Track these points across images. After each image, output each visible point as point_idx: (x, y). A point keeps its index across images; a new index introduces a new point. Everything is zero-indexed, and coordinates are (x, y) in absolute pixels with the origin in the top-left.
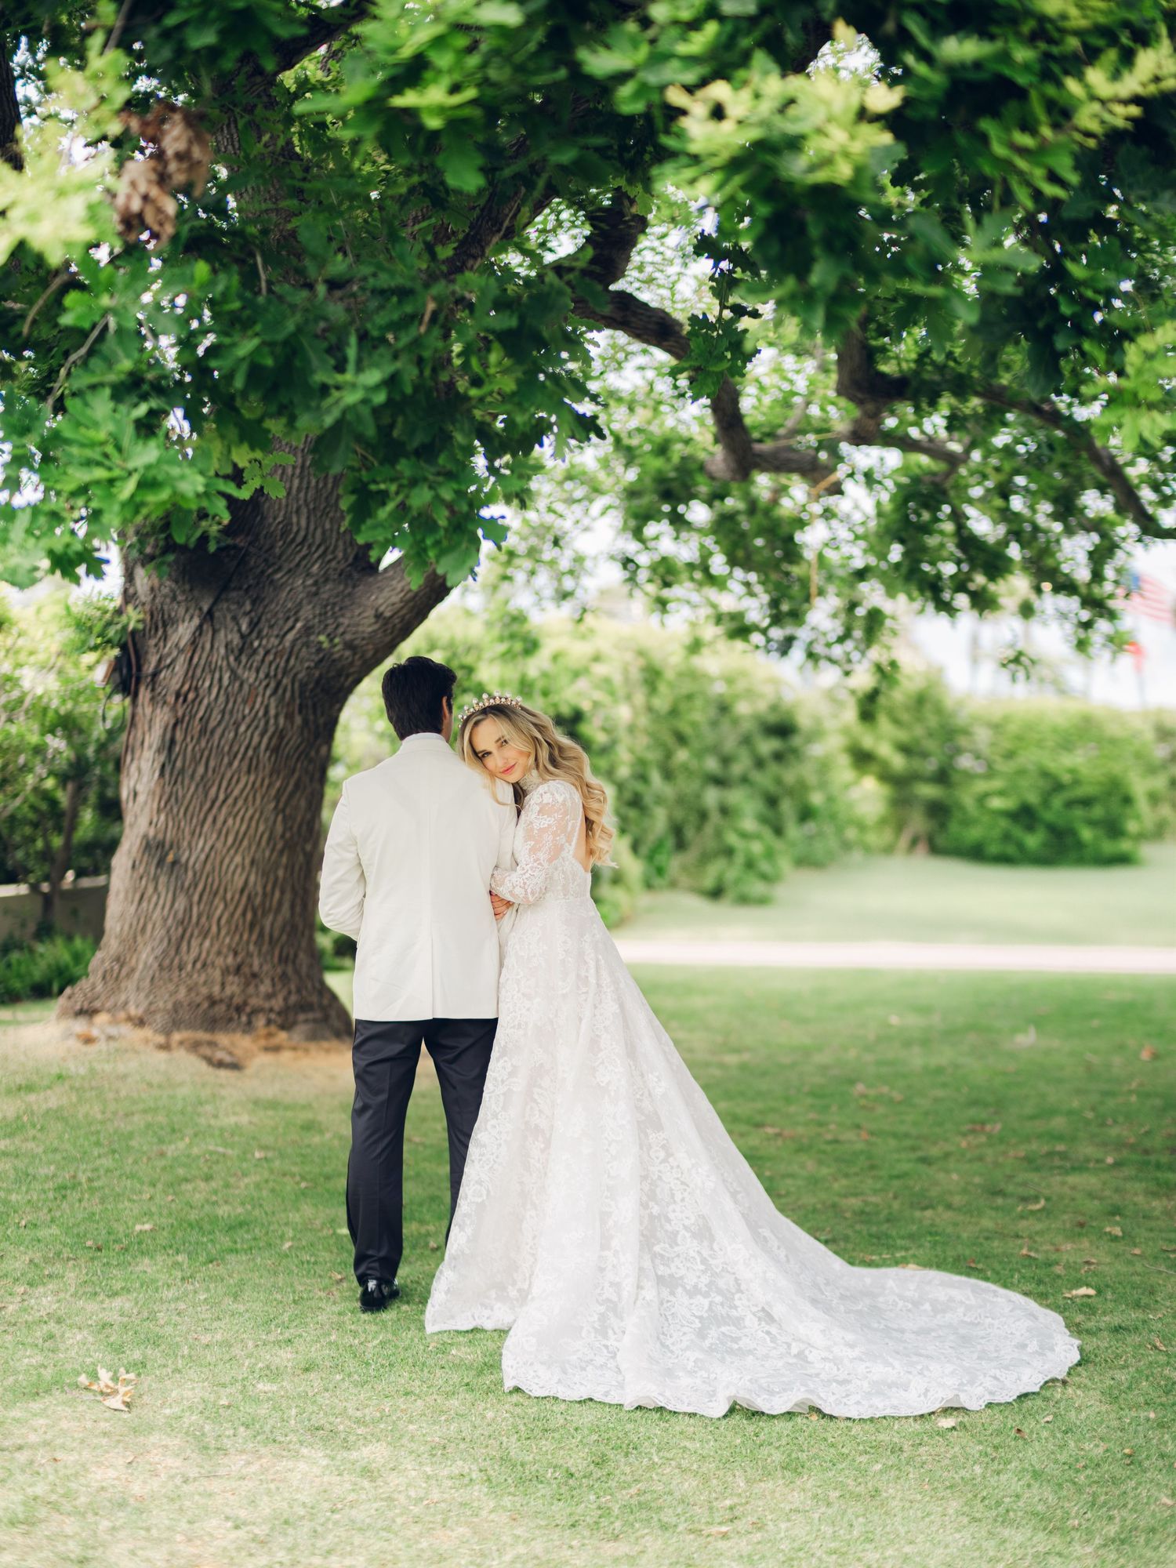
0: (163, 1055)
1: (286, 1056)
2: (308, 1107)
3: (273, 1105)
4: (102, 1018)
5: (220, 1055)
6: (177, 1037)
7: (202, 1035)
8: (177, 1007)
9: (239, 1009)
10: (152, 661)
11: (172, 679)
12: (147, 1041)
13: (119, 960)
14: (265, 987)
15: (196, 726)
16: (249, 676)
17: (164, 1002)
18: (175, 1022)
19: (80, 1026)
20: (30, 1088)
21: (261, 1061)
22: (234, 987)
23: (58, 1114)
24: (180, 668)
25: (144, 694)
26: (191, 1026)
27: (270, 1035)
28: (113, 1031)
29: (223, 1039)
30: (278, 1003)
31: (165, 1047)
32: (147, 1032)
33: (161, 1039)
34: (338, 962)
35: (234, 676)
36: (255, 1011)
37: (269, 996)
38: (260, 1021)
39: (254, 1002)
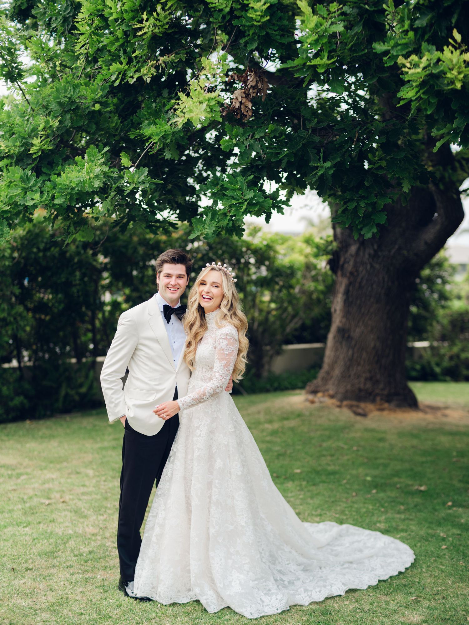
0: (338, 410)
1: (385, 413)
2: (385, 432)
3: (372, 430)
4: (320, 395)
5: (360, 411)
6: (345, 403)
7: (354, 403)
8: (347, 391)
9: (370, 394)
10: (342, 260)
11: (349, 267)
12: (333, 404)
13: (328, 373)
14: (381, 386)
15: (357, 285)
16: (377, 266)
17: (342, 390)
18: (345, 397)
19: (311, 397)
20: (287, 419)
21: (375, 414)
22: (369, 385)
23: (292, 429)
24: (351, 263)
25: (339, 273)
26: (351, 399)
27: (381, 405)
28: (322, 399)
29: (362, 405)
30: (386, 392)
31: (340, 407)
32: (334, 401)
33: (338, 403)
34: (442, 378)
35: (372, 266)
36: (377, 395)
37: (383, 389)
38: (378, 399)
39: (377, 391)
